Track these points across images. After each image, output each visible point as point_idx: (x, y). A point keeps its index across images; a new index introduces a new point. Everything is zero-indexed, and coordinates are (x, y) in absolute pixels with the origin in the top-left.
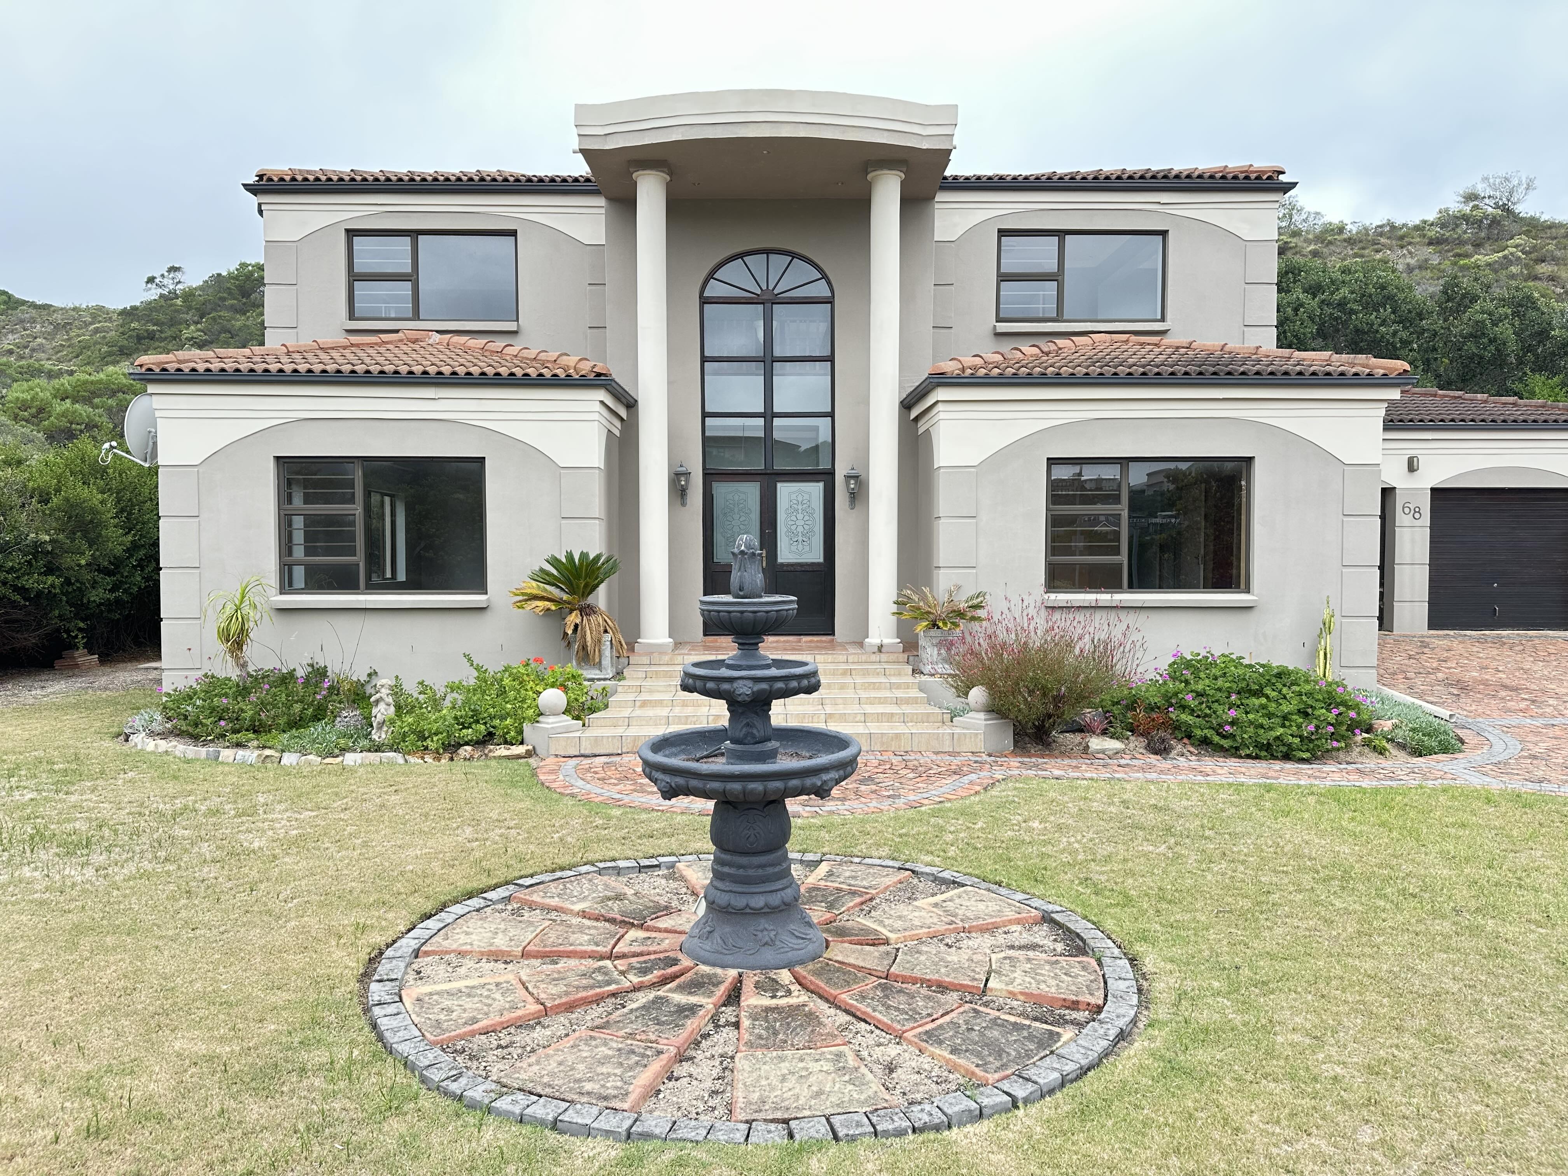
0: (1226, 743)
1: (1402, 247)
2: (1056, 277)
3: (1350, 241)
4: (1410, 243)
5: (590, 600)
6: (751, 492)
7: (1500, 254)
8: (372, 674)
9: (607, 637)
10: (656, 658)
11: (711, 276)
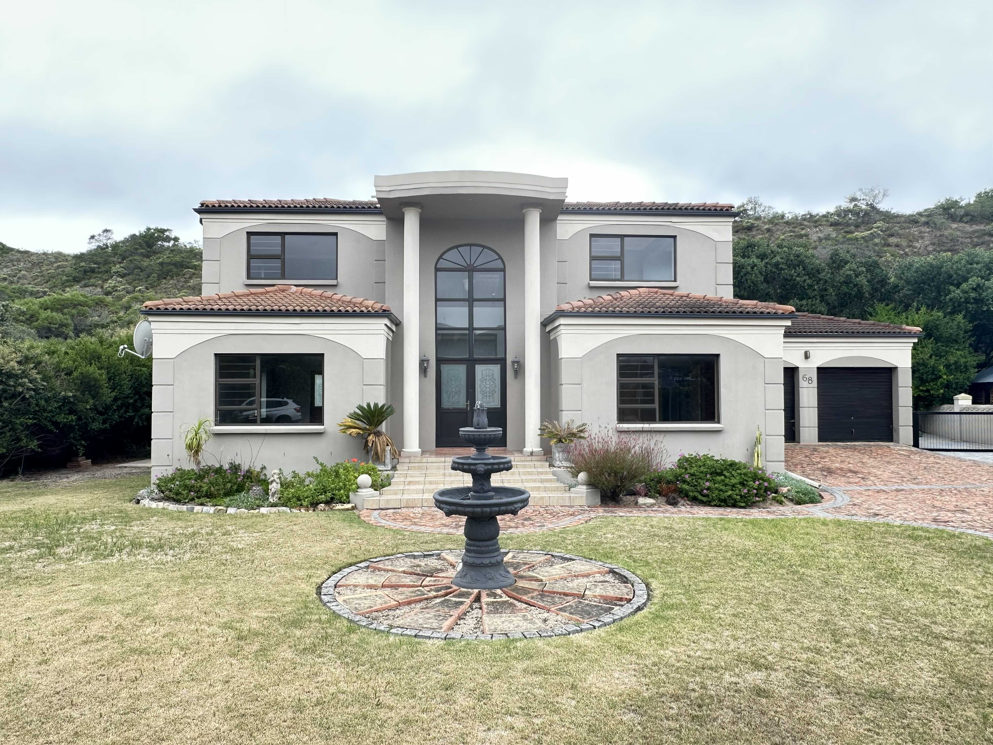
0: (704, 499)
1: (816, 227)
2: (620, 258)
3: (788, 223)
4: (820, 225)
5: (379, 428)
6: (461, 370)
7: (869, 232)
8: (264, 468)
9: (388, 448)
10: (412, 460)
11: (441, 257)
